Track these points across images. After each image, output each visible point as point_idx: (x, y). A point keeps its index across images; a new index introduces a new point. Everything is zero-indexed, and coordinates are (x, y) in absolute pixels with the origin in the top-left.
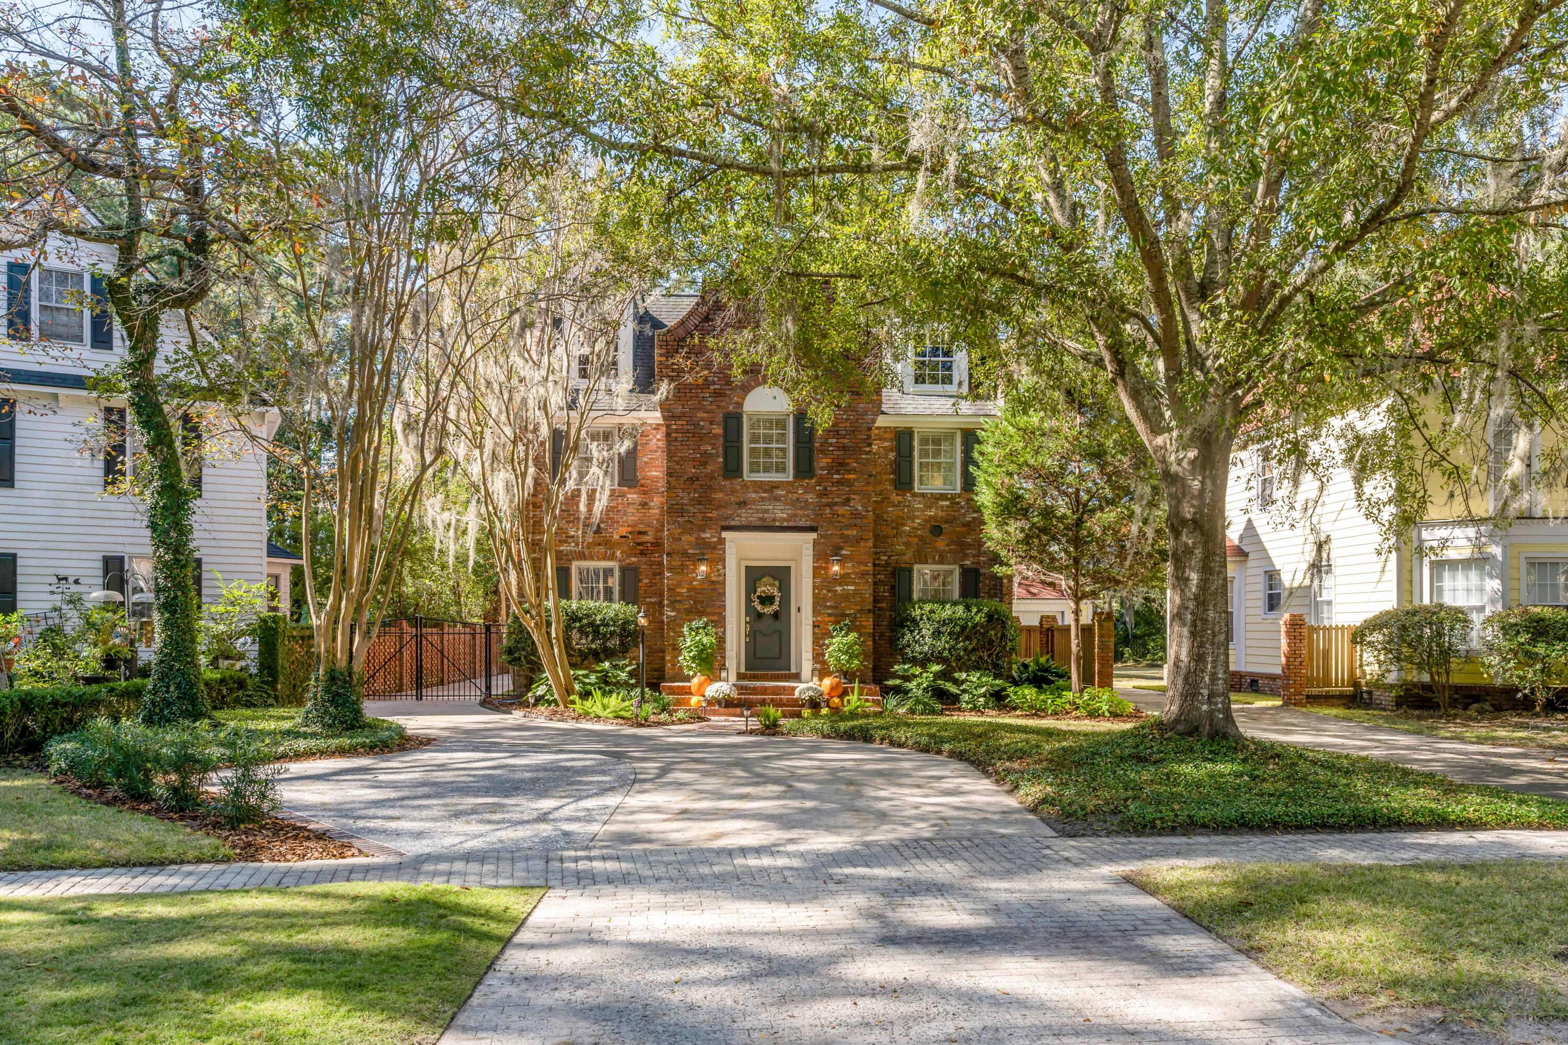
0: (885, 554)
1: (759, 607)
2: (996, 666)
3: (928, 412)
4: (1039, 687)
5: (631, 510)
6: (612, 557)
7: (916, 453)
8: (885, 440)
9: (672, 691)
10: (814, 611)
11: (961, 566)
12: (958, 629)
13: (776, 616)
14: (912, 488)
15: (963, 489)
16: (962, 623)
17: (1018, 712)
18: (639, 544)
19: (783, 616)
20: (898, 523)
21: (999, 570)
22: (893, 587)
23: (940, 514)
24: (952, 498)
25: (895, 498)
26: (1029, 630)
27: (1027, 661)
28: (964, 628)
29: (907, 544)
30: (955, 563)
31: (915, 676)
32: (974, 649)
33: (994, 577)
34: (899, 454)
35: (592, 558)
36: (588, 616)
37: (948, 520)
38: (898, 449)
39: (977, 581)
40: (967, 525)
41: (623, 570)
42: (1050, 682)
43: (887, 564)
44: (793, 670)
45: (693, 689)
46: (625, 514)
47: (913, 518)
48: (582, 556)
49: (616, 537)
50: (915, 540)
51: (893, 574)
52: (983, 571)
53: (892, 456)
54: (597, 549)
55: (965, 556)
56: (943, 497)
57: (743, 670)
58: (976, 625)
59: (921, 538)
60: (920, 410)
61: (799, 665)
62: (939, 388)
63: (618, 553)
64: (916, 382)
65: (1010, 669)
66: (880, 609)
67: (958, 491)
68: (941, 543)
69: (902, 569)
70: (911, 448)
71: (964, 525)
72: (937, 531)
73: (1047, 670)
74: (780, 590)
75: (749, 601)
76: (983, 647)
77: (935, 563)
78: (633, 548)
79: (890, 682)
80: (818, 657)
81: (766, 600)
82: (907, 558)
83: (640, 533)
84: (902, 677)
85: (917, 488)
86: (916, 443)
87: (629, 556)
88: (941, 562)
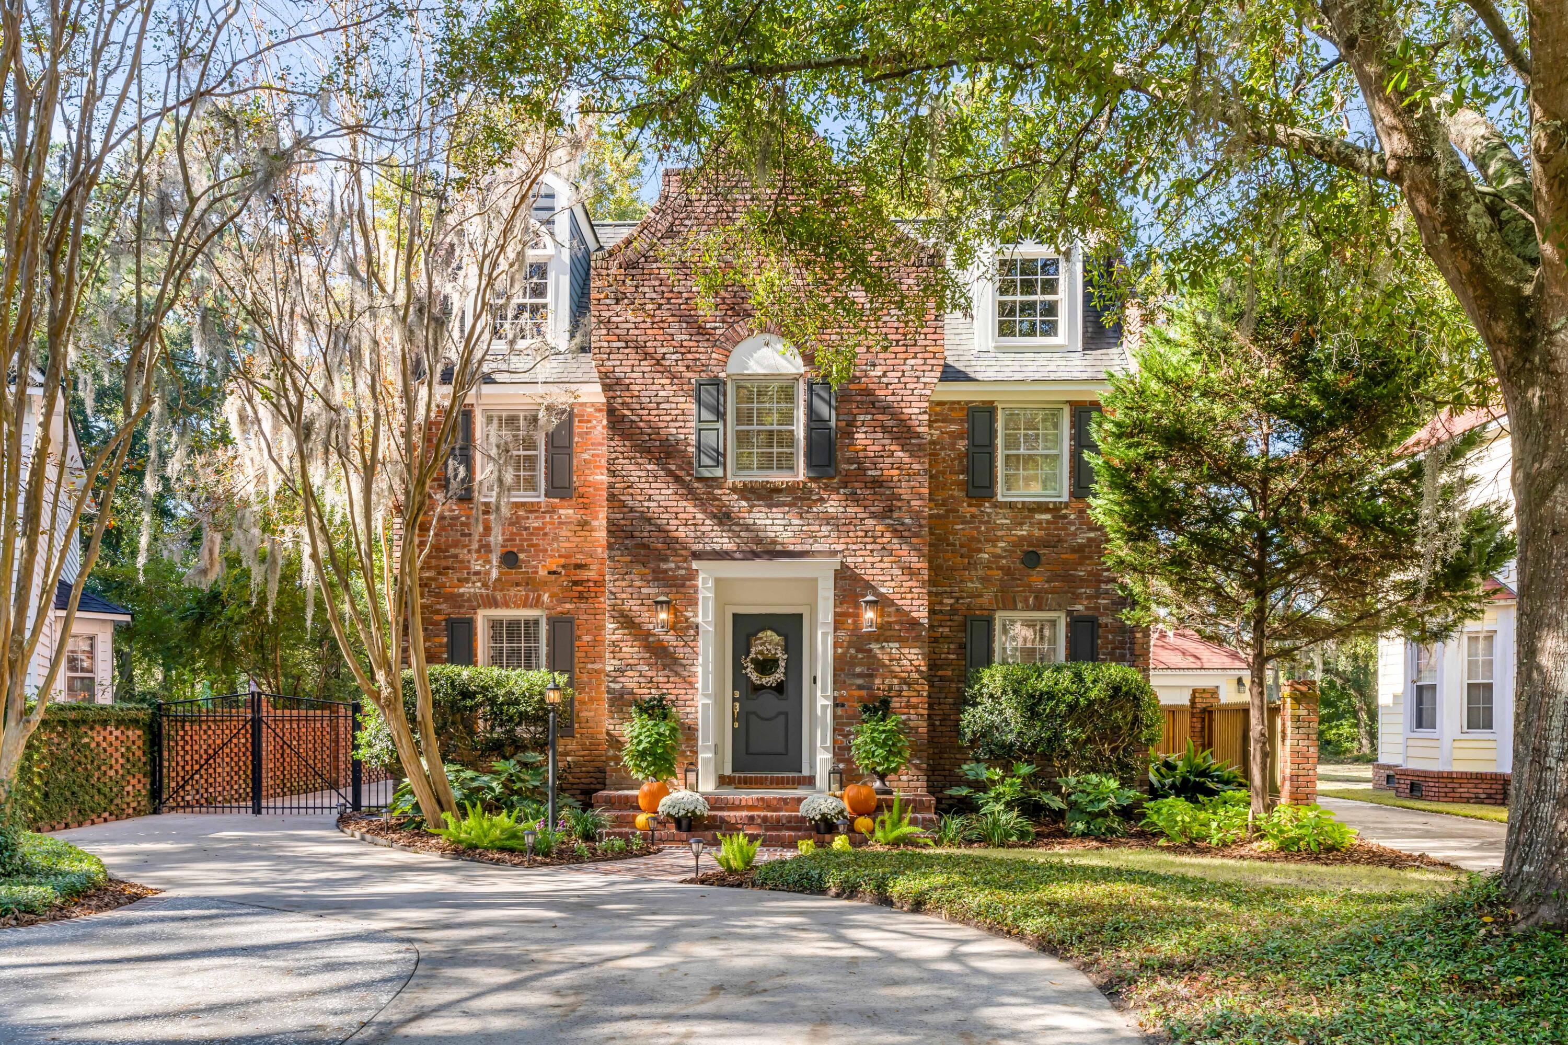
0: (950, 594)
1: (754, 677)
2: (1124, 767)
3: (1018, 376)
4: (1192, 800)
5: (564, 532)
6: (537, 603)
7: (1000, 441)
8: (952, 421)
9: (611, 803)
10: (835, 682)
11: (1069, 613)
12: (1063, 707)
13: (780, 688)
14: (993, 495)
15: (1072, 494)
16: (1069, 698)
17: (1162, 842)
18: (576, 583)
19: (790, 689)
20: (971, 549)
21: (1128, 616)
22: (962, 646)
23: (1037, 533)
24: (1055, 510)
25: (966, 510)
26: (1173, 711)
27: (1173, 758)
28: (1072, 707)
29: (985, 580)
30: (1059, 608)
31: (993, 782)
32: (1089, 740)
33: (1122, 629)
34: (973, 444)
35: (507, 606)
36: (485, 689)
37: (1053, 543)
38: (971, 435)
39: (1094, 637)
40: (1080, 549)
41: (553, 622)
42: (1211, 793)
43: (954, 611)
44: (806, 772)
45: (641, 803)
46: (556, 538)
47: (994, 541)
48: (492, 602)
49: (542, 572)
50: (998, 574)
51: (963, 626)
52: (1103, 620)
53: (962, 445)
54: (513, 591)
55: (1076, 598)
56: (1042, 507)
57: (728, 771)
58: (1091, 703)
59: (1007, 571)
60: (1006, 374)
61: (812, 766)
62: (1039, 340)
63: (546, 597)
64: (1002, 333)
65: (1146, 771)
66: (942, 679)
67: (1065, 498)
68: (1038, 578)
69: (980, 619)
70: (992, 433)
71: (1074, 550)
72: (1031, 559)
73: (1205, 773)
74: (786, 650)
75: (737, 667)
76: (1103, 737)
77: (1027, 608)
78: (567, 590)
79: (954, 792)
80: (841, 752)
81: (766, 665)
82: (986, 600)
83: (579, 566)
84: (969, 784)
85: (1002, 494)
86: (1000, 425)
87: (561, 601)
88: (1038, 607)
